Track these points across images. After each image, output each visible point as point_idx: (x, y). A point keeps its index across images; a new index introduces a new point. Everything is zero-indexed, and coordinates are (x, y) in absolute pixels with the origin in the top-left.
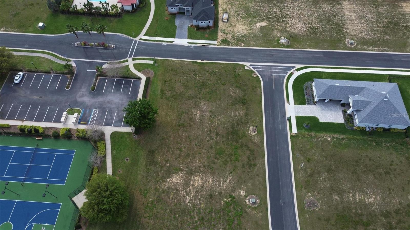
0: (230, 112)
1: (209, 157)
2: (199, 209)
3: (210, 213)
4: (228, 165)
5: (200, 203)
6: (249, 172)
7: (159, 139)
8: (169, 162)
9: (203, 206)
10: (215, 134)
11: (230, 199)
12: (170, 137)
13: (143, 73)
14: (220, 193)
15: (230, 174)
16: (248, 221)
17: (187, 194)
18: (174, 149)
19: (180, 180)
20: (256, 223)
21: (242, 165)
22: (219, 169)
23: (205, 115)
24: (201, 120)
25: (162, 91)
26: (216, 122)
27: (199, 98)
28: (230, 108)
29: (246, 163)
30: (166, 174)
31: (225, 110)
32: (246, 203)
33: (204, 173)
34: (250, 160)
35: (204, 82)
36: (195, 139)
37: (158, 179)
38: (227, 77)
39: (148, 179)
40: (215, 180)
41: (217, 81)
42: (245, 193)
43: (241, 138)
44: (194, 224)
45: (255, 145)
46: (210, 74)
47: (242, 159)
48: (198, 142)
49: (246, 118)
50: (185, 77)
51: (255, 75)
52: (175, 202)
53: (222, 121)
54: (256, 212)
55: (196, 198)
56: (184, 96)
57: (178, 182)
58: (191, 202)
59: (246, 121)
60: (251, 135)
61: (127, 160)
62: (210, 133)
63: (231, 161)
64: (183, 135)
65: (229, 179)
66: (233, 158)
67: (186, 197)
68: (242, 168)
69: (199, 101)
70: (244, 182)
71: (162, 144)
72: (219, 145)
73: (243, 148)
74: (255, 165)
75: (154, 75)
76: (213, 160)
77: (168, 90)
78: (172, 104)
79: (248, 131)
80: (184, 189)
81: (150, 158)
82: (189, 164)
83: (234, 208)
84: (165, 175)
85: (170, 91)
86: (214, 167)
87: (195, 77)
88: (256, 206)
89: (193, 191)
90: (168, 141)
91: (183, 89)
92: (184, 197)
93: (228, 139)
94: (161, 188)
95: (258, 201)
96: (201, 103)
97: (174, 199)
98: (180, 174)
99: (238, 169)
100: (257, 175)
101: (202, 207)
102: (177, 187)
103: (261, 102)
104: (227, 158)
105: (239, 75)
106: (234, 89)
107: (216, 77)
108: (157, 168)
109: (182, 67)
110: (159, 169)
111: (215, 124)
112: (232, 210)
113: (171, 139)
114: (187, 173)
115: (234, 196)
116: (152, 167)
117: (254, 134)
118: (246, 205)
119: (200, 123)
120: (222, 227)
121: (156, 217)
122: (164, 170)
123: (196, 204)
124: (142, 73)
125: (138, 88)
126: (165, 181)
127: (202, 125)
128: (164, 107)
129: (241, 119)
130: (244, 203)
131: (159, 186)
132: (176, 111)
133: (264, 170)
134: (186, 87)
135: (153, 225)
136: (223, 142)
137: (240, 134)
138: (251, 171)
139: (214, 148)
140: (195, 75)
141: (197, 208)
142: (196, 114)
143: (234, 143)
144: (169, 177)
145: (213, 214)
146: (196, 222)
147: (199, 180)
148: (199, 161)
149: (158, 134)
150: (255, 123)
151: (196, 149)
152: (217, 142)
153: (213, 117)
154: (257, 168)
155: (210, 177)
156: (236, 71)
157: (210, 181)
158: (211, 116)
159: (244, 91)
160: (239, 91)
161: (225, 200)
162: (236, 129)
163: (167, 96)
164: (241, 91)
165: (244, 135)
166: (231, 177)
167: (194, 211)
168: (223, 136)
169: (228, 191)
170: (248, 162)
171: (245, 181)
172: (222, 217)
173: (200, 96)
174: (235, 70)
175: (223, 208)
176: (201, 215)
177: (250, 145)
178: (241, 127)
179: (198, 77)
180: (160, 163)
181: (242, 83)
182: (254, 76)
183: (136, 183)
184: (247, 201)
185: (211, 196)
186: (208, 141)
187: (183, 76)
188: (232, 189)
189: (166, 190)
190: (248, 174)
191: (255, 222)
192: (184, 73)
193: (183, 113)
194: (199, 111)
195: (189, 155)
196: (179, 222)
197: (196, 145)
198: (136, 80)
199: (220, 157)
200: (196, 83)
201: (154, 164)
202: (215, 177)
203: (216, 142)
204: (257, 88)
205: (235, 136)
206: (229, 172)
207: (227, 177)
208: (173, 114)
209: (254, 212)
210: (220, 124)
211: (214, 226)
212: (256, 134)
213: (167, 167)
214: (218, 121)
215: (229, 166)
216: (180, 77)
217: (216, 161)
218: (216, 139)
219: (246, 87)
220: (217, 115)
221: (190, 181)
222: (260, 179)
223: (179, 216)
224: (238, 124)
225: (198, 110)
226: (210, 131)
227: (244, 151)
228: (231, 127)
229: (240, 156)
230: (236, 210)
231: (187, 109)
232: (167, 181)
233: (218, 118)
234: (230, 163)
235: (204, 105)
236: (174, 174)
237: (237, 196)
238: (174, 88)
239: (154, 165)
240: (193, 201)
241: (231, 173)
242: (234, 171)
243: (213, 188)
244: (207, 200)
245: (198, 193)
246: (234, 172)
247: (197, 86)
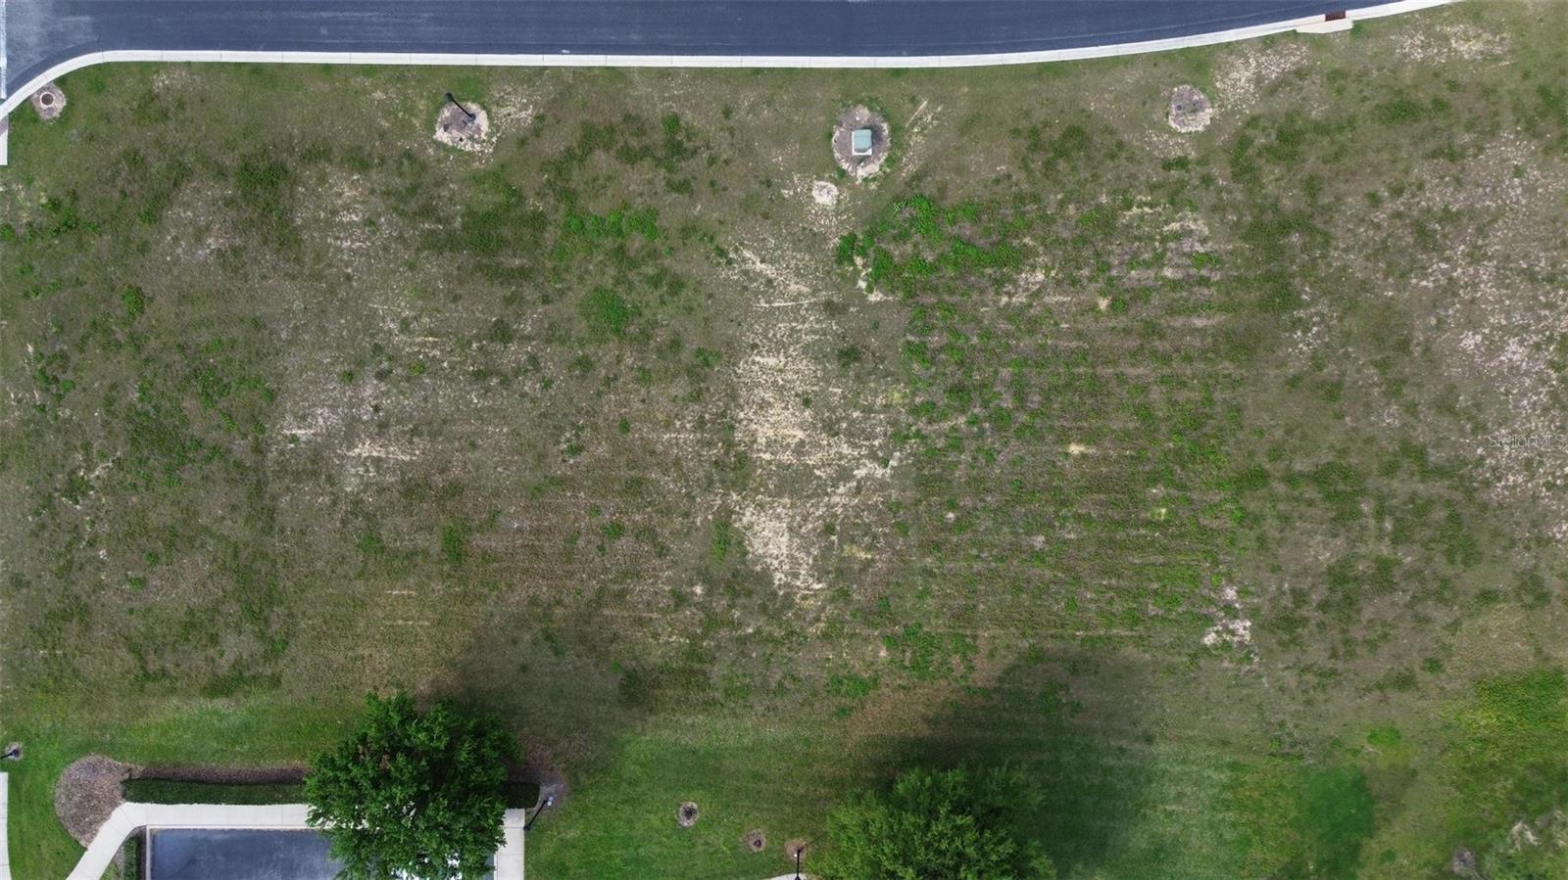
0: (345, 257)
1: (645, 377)
2: (915, 411)
3: (928, 356)
4: (679, 268)
5: (887, 407)
6: (712, 161)
7: (553, 659)
8: (686, 589)
9: (897, 395)
10: (499, 347)
11: (859, 261)
12: (534, 601)
13: (90, 829)
14: (831, 309)
15: (730, 262)
16: (960, 170)
17: (844, 475)
18: (606, 571)
19: (779, 517)
20: (966, 127)
21: (674, 195)
22: (706, 320)
23: (377, 409)
24: (415, 432)
25: (218, 688)
26: (424, 344)
27: (259, 450)
28: (318, 258)
29: (662, 172)
30: (750, 594)
31: (332, 290)
32: (874, 179)
33: (733, 396)
34: (646, 151)
35: (130, 427)
36: (541, 457)
37: (778, 633)
38: (79, 283)
39: (780, 684)
40: (770, 340)
41: (119, 346)
42: (823, 183)
43: (518, 195)
44: (982, 431)
45: (550, 119)
46: (60, 397)
47: (641, 194)
48: (558, 443)
49: (383, 161)
50: (102, 553)
51: (47, 100)
52: (885, 535)
53: (412, 308)
54: (913, 126)
55: (864, 431)
56: (246, 545)
57: (790, 529)
58: (880, 454)
59: (402, 164)
60: (494, 139)
61: (689, 813)
62: (498, 373)
63: (654, 254)
64: (520, 530)
65: (759, 266)
66: (636, 243)
67: (859, 482)
68: (691, 197)
69: (282, 453)
70: (769, 184)
71: (582, 639)
72: (569, 320)
73: (573, 185)
74: (673, 123)
75: (101, 751)
76: (659, 351)
77: (211, 652)
78: (310, 612)
79: (469, 153)
80: (820, 491)
81: (670, 692)
82: (687, 481)
83: (902, 237)
84: (757, 601)
85: (214, 640)
86: (694, 347)
87: (93, 488)
88: (885, 126)
89: (829, 445)
90: (559, 611)
91: (199, 559)
92: (859, 489)
93: (524, 273)
94: (823, 608)
95: (863, 114)
96: (294, 439)
97: (875, 537)
98: (745, 520)
99: (697, 218)
100: (727, 113)
101: (905, 396)
102: (814, 529)
103: (257, 69)
104: (639, 274)
105: (55, 205)
106: (176, 239)
107: (82, 351)
108: (718, 647)
109: (18, 582)
110: (724, 633)
111: (434, 345)
112: (909, 248)
113: (545, 593)
114: (740, 485)
115: (842, 238)
116: (717, 672)
117: (482, 119)
118: (884, 179)
119: (434, 435)
120: (990, 295)
121: (965, 616)
122: (731, 607)
123: (890, 430)
124: (93, 835)
125: (206, 840)
126: (787, 596)
127: (445, 422)
128: (338, 658)
129: (387, 194)
130: (873, 186)
131: (811, 624)
132: (360, 586)
133: (694, 78)
134: (178, 539)
135: (1002, 626)
136: (546, 300)
137: (488, 200)
138: (708, 147)
139: (590, 349)
140: (75, 489)
141: (911, 420)
142: (377, 461)
143: (547, 235)
144: (765, 577)
145: (935, 340)
146: (974, 421)
147: (772, 420)
148: (668, 425)
149: (524, 668)
150: (410, 110)
151: (603, 450)
152: (552, 334)
153: (390, 359)
154: (688, 116)
155: (754, 363)
156: (30, 224)
157: (771, 361)
158: (381, 376)
159: (181, 174)
160: (187, 206)
161: (862, 284)
162: (458, 223)
163: (258, 647)
164: (186, 192)
165: (497, 177)
166: (747, 254)
167: (924, 438)
168: (509, 301)
169: (816, 269)
170: (659, 162)
171: (761, 182)
172: (946, 297)
173: (241, 447)
174: (22, 231)
175: (900, 295)
176: (943, 401)
177: (554, 145)
178: (445, 193)
179: (90, 469)
180: (693, 637)
181: (120, 182)
182: (59, 103)
183: (807, 742)
184: (862, 172)
185: (849, 355)
186: (547, 384)
187: (88, 568)
188: (809, 249)
189: (830, 586)
190: (727, 162)
191: (963, 134)
192: (71, 562)
193: (373, 544)
194: (351, 446)
195: (635, 487)
196: (980, 505)
197: (576, 450)
198: (153, 859)
199: (640, 315)
200: (141, 482)
201: (696, 666)
202: (750, 338)
203: (548, 341)
204: (150, 91)
205: (506, 232)
206: (719, 264)
207: (746, 273)
208: (382, 601)
209: (916, 139)
210: (430, 317)
211: (987, 335)
212: (484, 108)
213: (709, 593)
214: (412, 333)
215: (688, 267)
216: (100, 586)
217: (662, 336)
218: (529, 338)
219: (150, 159)
220: (372, 336)
221: (780, 465)
222: (748, 97)
223: (952, 505)
224: (427, 212)
225: (342, 457)
226: (480, 376)
227: (595, 180)
228: (447, 254)
229: (626, 206)
230: (911, 226)
231: (344, 522)
232: (787, 585)
233: (390, 332)
234: (667, 262)
235: (304, 418)
236: (746, 553)
237: (842, 222)
238: (191, 612)
239: (707, 667)
240: (876, 443)
241: (722, 253)
242: (712, 239)
243: (808, 345)
244: (870, 374)
245: (839, 420)
246: (720, 240)
247: (169, 470)
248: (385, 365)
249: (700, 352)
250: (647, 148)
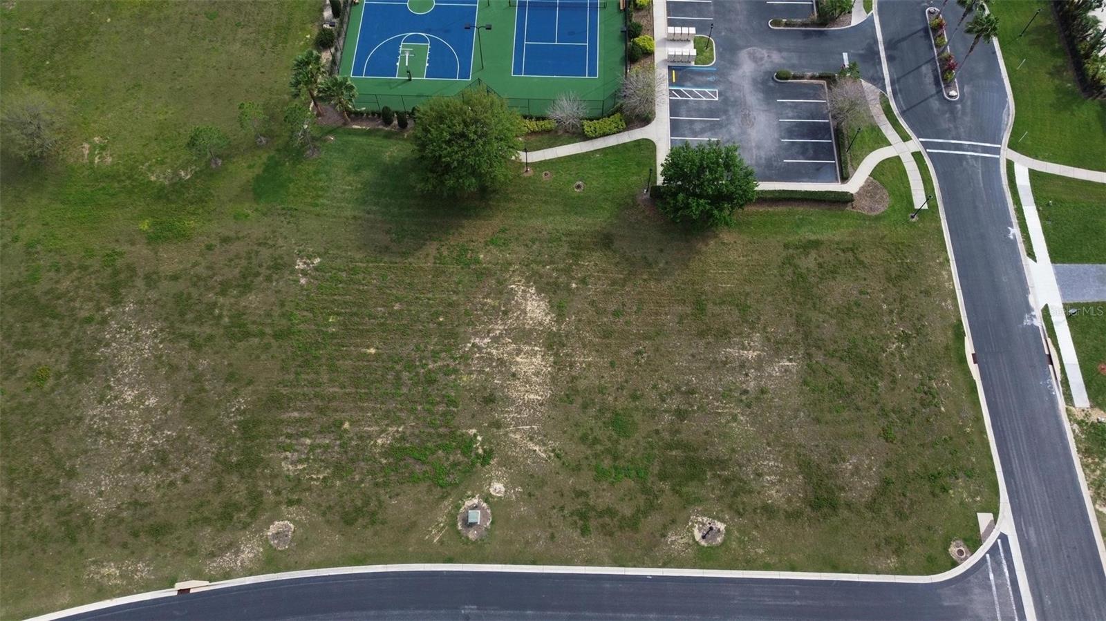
0: (772, 456)
1: (602, 390)
2: (456, 371)
3: (446, 399)
4: (583, 447)
5: (471, 373)
6: (562, 509)
7: (646, 255)
8: (580, 286)
9: (465, 379)
10: (682, 407)
11: (480, 451)
12: (658, 281)
13: (868, 183)
14: (497, 425)
15: (553, 451)
16: (419, 502)
17: (496, 339)
18: (621, 295)
19: (531, 319)
20: (413, 525)
21: (584, 489)
22: (568, 420)
23: (747, 375)
24: (725, 363)
25: (816, 244)
26: (723, 408)
27: (809, 356)
28: (787, 456)
29: (591, 503)
30: (548, 284)
31: (777, 438)
32: (468, 497)
33: (553, 379)
34: (601, 514)
35: (880, 368)
36: (657, 350)
37: (534, 266)
38: (922, 445)
39: (534, 243)
40: (532, 408)
41: (893, 411)
42: (498, 495)
43: (675, 491)
44: (420, 361)
45: (658, 535)
46: (922, 384)
47: (604, 490)
48: (648, 357)
49: (755, 510)
50: (885, 307)
51: (961, 552)
52: (476, 310)
53: (732, 427)
54: (444, 527)
55: (484, 361)
56: (810, 309)
57: (526, 313)
58: (476, 349)
59: (743, 509)
60: (690, 524)
61: (579, 187)
62: (682, 393)
63: (596, 456)
64: (666, 314)
65: (537, 448)
66: (607, 463)
67: (488, 336)
68: (575, 488)
69: (796, 353)
70: (530, 495)
71: (633, 264)
72: (643, 421)
73: (643, 497)
74: (584, 531)
75: (869, 217)
76: (594, 404)
77: (820, 260)
78: (772, 277)
79: (705, 516)
80: (508, 332)
81: (589, 240)
82: (579, 337)
83: (455, 464)
84: (544, 280)
85: (820, 265)
86: (574, 405)
87: (896, 338)
88: (460, 528)
89: (503, 354)
90: (645, 277)
91: (833, 303)
92: (489, 332)
93: (670, 447)
94: (510, 276)
95: (472, 535)
96: (790, 360)
97: (482, 310)
98: (549, 318)
99: (571, 476)
100: (552, 536)
101: (460, 379)
102: (513, 313)
103: (835, 569)
104: (605, 445)
105: (944, 490)
106: (870, 469)
107: (914, 408)
108: (564, 260)
109: (927, 293)
110: (561, 266)
111: (718, 407)
112: (451, 458)
113: (652, 284)
114: (551, 335)
115: (489, 464)
116: (565, 249)
117: (698, 536)
118: (463, 497)
119: (715, 361)
120: (408, 433)
121: (438, 273)
122: (557, 278)
123: (470, 361)
124: (866, 182)
125: (809, 177)
126: (529, 282)
127: (709, 368)
128: (756, 256)
129: (750, 492)
130: (469, 493)
131: (517, 269)
132: (748, 289)
133: (572, 559)
134: (846, 312)
135: (421, 268)
136: (657, 432)
137: (691, 488)
138: (564, 516)
139: (632, 405)
140: (905, 338)
141: (458, 367)
142: (744, 348)
143: (658, 468)
144: (540, 291)
145: (441, 408)
146: (424, 366)
147: (533, 366)
148: (589, 364)
149: (661, 251)
150: (741, 542)
151: (624, 353)
152: (653, 413)
153: (741, 401)
154: (576, 535)
155: (542, 396)
156: (957, 478)
157: (532, 396)
158: (746, 392)
159: (872, 506)
160: (866, 488)
161: (479, 438)
162: (709, 475)
163: (796, 261)
164: (867, 494)
165: (689, 502)
166: (543, 455)
167: (452, 357)
168: (678, 432)
169: (505, 446)
170: (593, 508)
171: (534, 495)
172: (433, 431)
173: (819, 357)
174: (960, 474)
175: (458, 433)
176: (440, 376)
177: (655, 520)
178: (717, 492)
179: (899, 347)
180: (577, 265)
181: (908, 501)
182: (953, 550)
183: (521, 217)
184: (476, 501)
185: (490, 400)
186: (655, 387)
187: (892, 300)
188: (509, 458)
189: (507, 286)
190: (554, 507)
191: (415, 522)
192: (901, 303)
193: (743, 309)
194: (759, 356)
195: (607, 335)
196: (425, 324)
197: (639, 353)
198: (836, 171)
199: (604, 423)
200: (870, 341)
201: (575, 251)
202: (543, 409)
203: (655, 409)
204: (898, 556)
205: (680, 470)
206: (560, 450)
207: (545, 445)
208: (736, 281)
209: (442, 519)
210: (721, 423)
211: (412, 411)
212: (697, 542)
213: (568, 284)
214: (731, 414)
215: (578, 449)
216: (884, 291)
217: (592, 411)
218: (666, 411)
219: (892, 515)
220: (752, 413)
221: (530, 344)
222: (540, 546)
223: (440, 324)
224: (727, 481)
225: (763, 350)
226: (691, 392)
227: (631, 499)
228: (714, 458)
229: (612, 484)
230: (449, 470)
231: (759, 319)
232: (528, 287)
233: (743, 415)
234: (589, 452)
235: (786, 371)
236: (549, 302)
237: (489, 473)
238: (834, 278)
239: (570, 251)
240: (477, 355)
241: (558, 456)
242: (564, 464)
243: (512, 405)
244: (479, 391)
245: (497, 366)
246: (559, 463)
247: (856, 346)
248: (744, 398)
249: (571, 403)
250: (600, 517)
